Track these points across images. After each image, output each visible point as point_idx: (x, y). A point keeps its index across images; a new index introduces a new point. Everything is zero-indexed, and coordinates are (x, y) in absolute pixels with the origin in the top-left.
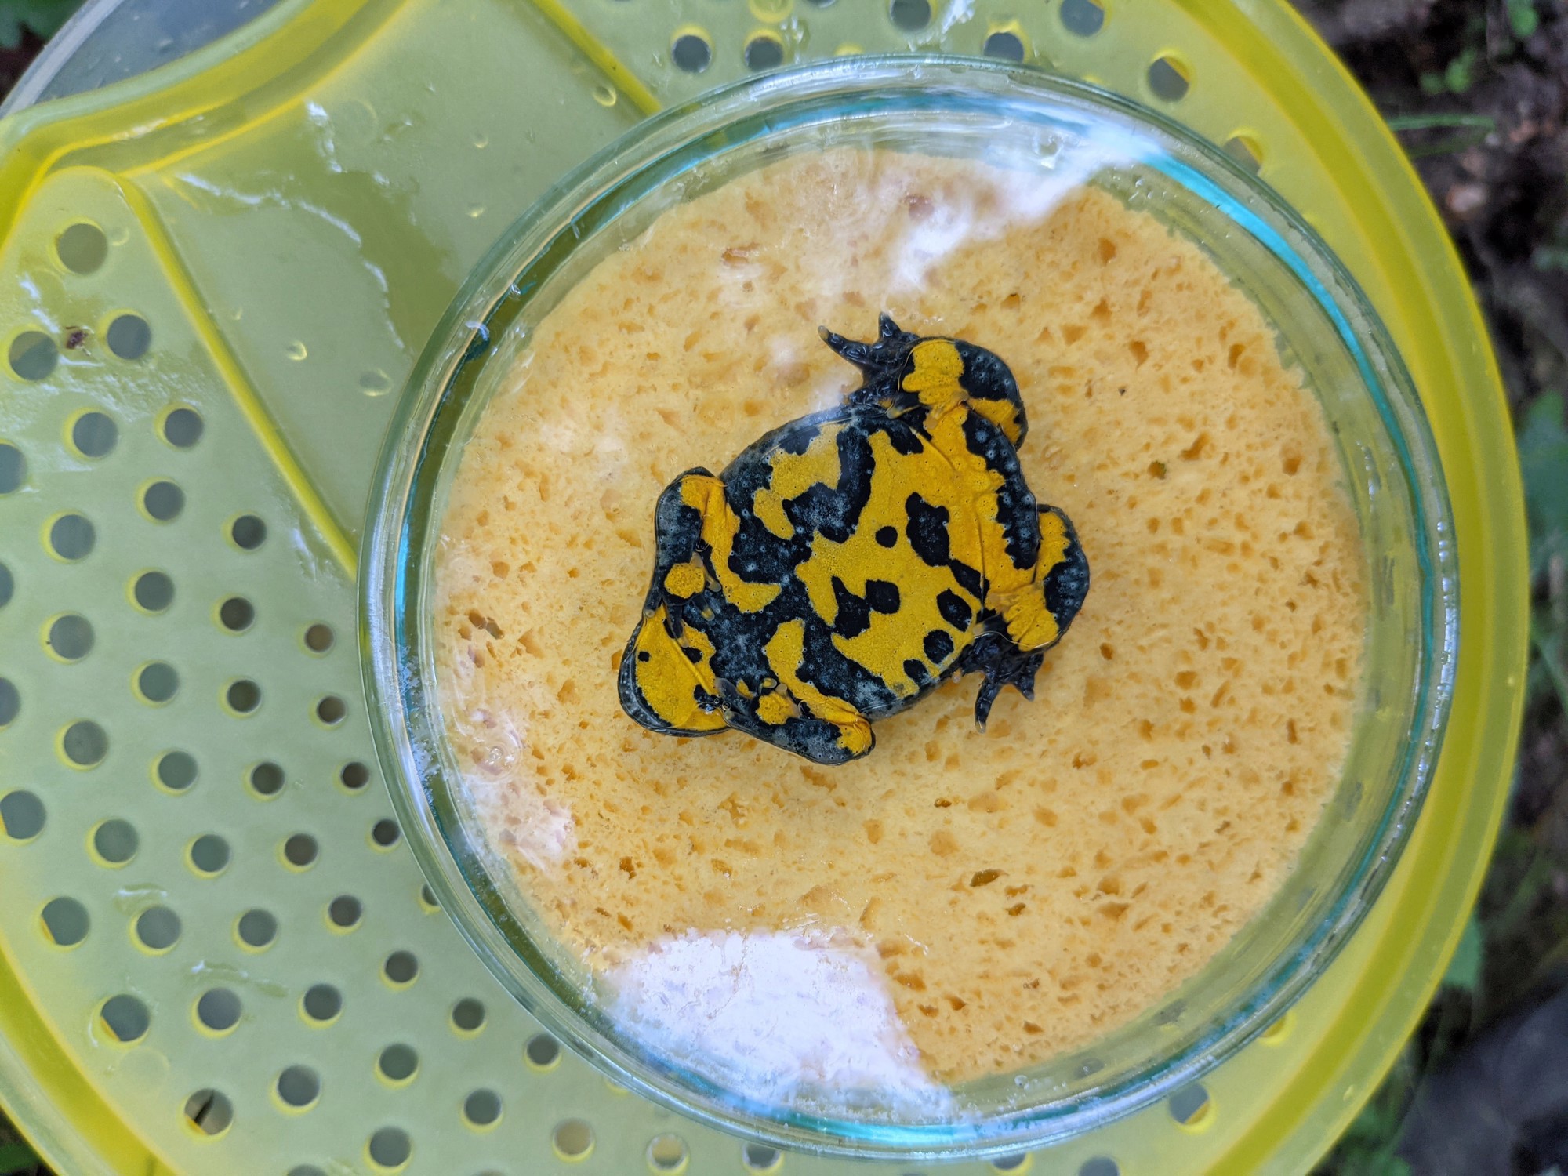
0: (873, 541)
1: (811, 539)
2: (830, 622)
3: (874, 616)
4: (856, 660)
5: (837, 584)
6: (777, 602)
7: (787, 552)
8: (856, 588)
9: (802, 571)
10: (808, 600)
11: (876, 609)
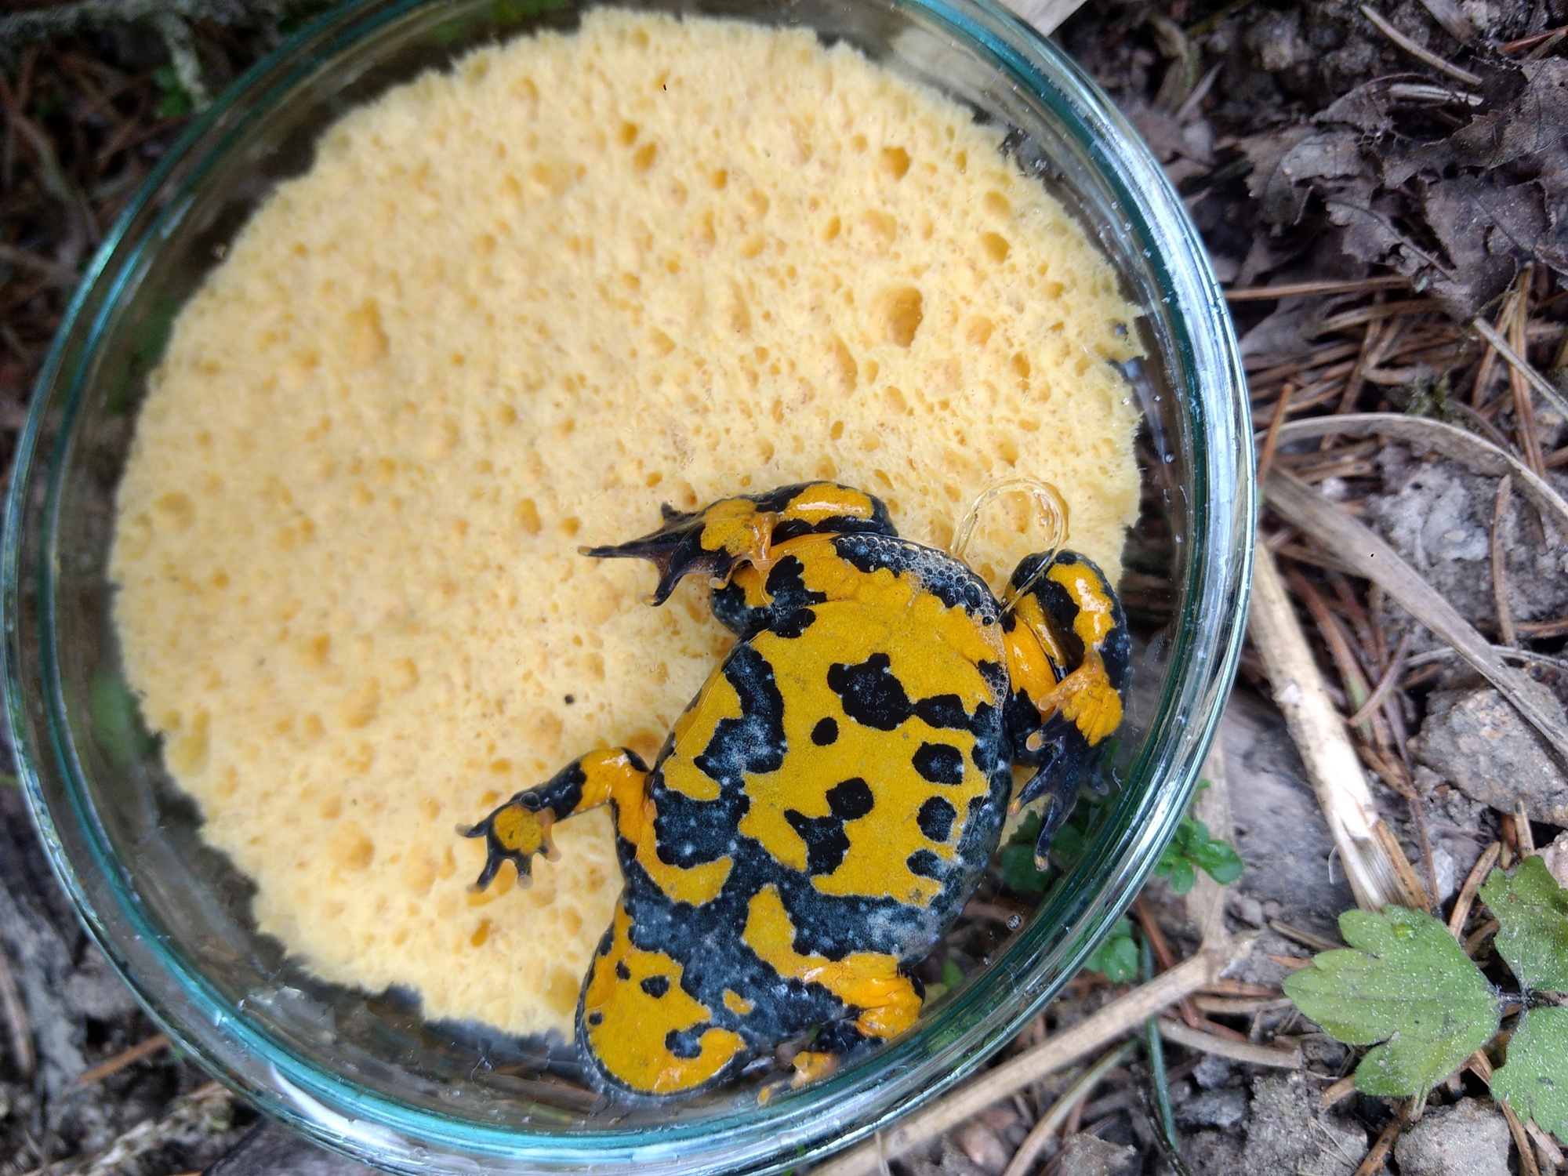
0: (813, 747)
1: (742, 784)
3: (851, 828)
4: (851, 894)
5: (794, 818)
6: (734, 877)
8: (817, 808)
9: (747, 827)
11: (848, 819)
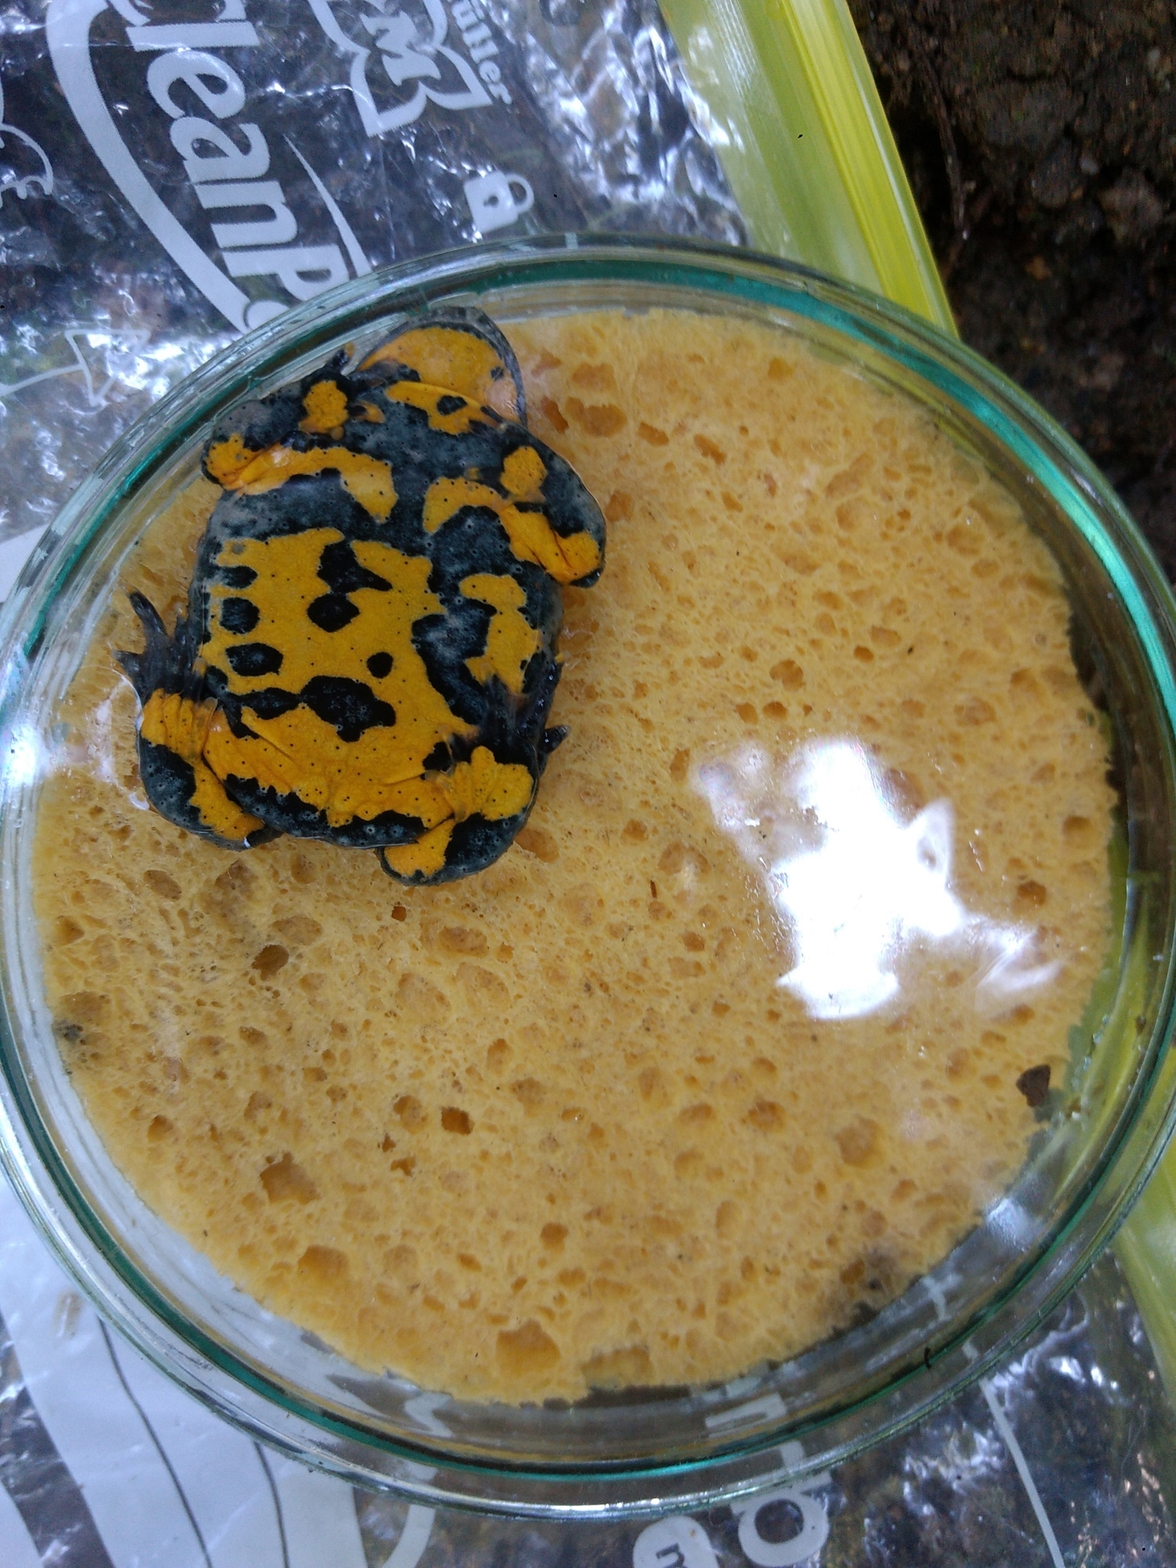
2: (356, 545)
7: (451, 570)
10: (394, 546)
